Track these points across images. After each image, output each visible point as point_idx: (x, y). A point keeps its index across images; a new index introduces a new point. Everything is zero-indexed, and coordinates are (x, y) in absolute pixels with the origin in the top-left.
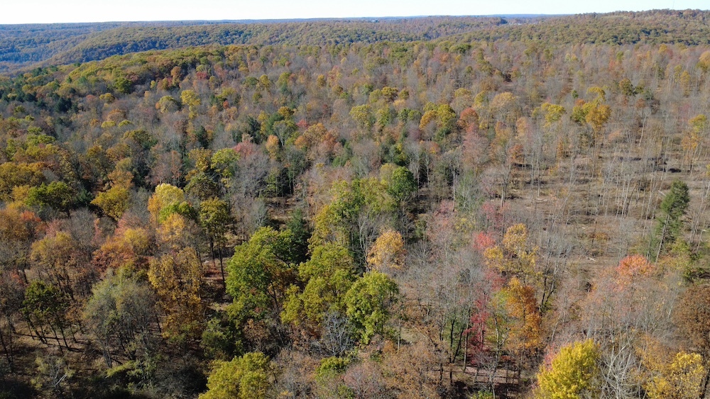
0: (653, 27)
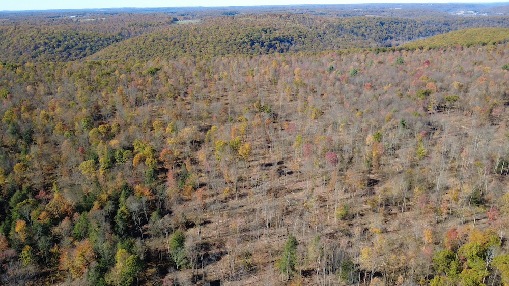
0: (268, 27)
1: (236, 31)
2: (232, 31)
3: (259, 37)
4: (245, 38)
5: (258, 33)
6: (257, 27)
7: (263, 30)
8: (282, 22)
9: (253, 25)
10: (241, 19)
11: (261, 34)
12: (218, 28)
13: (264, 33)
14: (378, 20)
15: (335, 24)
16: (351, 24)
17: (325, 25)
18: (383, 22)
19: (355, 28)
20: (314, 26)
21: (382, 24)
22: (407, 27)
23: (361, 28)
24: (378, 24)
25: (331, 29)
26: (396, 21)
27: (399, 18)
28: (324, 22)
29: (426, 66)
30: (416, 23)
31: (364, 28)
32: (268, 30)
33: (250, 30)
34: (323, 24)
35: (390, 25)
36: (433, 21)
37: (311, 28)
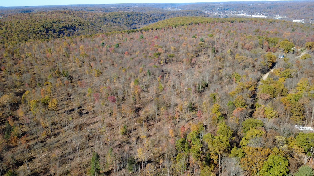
1: (33, 23)
2: (31, 24)
3: (51, 26)
4: (41, 28)
5: (50, 24)
6: (48, 20)
7: (53, 22)
8: (66, 16)
9: (45, 19)
10: (36, 15)
11: (52, 24)
12: (19, 22)
13: (54, 24)
14: (127, 14)
15: (101, 17)
16: (111, 17)
17: (95, 17)
18: (129, 15)
19: (113, 18)
20: (88, 18)
21: (129, 16)
22: (143, 17)
23: (117, 19)
24: (126, 16)
25: (99, 20)
26: (137, 14)
27: (138, 12)
28: (94, 16)
29: (156, 39)
30: (147, 15)
31: (119, 18)
32: (57, 22)
33: (44, 22)
34: (93, 17)
35: (134, 16)
36: (156, 14)
37: (86, 19)
